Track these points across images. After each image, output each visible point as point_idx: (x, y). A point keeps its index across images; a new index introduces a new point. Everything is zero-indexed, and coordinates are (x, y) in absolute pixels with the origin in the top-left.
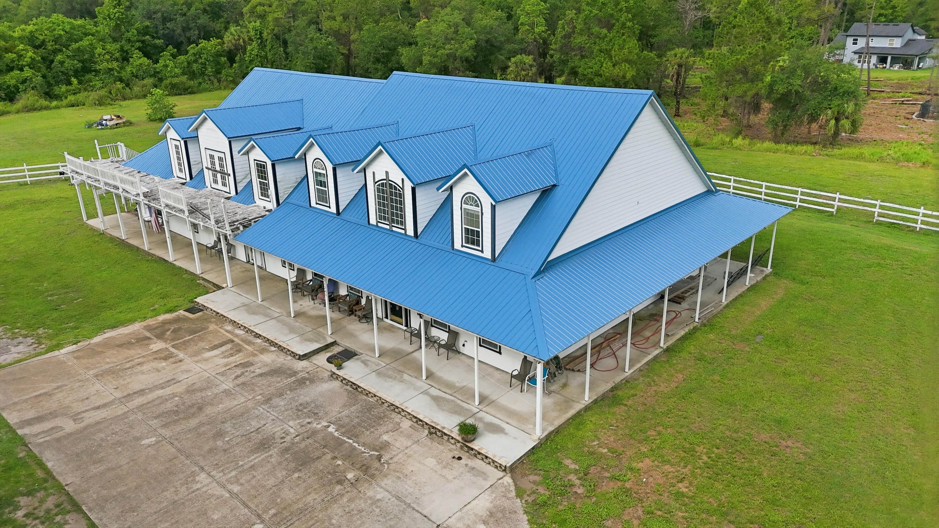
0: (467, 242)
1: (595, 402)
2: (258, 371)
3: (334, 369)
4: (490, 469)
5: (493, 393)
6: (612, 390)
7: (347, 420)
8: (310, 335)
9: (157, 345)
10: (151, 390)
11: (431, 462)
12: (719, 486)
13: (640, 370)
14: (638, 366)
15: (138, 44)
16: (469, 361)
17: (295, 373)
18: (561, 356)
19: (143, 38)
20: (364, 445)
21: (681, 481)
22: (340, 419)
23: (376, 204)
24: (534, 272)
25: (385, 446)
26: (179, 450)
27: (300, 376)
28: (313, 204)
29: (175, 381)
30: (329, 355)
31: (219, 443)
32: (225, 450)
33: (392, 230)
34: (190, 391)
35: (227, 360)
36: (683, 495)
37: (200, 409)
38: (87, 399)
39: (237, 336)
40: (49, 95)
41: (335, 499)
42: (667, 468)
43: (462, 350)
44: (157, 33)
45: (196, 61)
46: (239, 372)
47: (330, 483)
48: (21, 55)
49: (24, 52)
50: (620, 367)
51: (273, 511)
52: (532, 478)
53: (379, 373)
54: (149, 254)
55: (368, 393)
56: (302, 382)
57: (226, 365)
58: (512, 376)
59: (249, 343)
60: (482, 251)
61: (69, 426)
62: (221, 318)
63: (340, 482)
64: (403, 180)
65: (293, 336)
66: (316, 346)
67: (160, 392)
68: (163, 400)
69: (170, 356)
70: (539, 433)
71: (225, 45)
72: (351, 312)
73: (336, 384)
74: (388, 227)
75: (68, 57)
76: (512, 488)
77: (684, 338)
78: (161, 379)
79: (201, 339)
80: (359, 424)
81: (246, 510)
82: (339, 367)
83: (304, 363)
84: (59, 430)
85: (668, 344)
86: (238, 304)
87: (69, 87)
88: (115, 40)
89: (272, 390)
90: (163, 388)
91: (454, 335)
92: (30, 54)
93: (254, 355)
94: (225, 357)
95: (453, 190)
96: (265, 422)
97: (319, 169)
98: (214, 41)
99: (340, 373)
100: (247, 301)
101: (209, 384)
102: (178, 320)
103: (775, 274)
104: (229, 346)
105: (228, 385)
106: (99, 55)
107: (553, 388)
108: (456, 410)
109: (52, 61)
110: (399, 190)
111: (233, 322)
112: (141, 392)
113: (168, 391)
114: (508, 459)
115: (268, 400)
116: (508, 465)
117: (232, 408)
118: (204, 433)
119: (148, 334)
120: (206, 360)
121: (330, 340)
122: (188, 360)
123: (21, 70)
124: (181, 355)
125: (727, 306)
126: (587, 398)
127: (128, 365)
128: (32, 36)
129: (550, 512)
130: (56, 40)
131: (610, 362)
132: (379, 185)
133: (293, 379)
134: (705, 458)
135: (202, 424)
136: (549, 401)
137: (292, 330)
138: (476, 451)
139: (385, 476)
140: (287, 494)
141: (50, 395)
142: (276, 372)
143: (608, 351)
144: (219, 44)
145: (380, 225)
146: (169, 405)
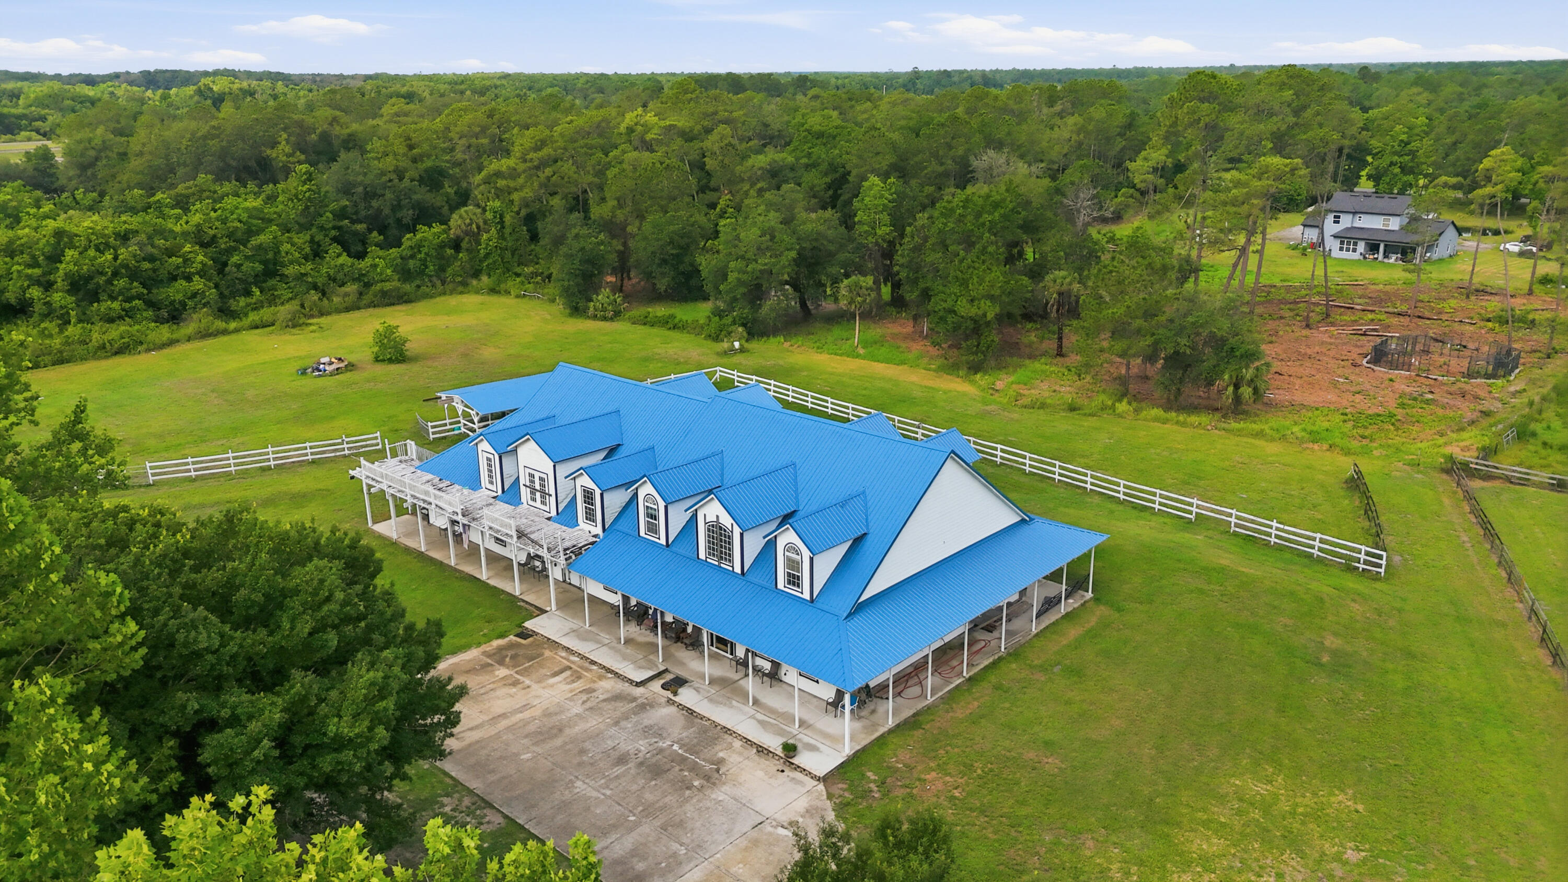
0: (789, 583)
1: (898, 726)
2: (602, 697)
3: (671, 696)
4: (807, 779)
5: (809, 717)
6: (914, 715)
7: (687, 741)
8: (643, 663)
9: (502, 672)
10: (511, 714)
11: (760, 774)
12: (985, 792)
13: (941, 698)
14: (940, 694)
15: (333, 233)
16: (790, 689)
17: (635, 699)
18: (872, 684)
19: (341, 223)
20: (704, 760)
21: (956, 788)
22: (681, 739)
23: (705, 540)
24: (845, 615)
25: (721, 761)
26: (553, 764)
27: (640, 701)
28: (642, 534)
29: (530, 706)
30: (662, 681)
31: (585, 758)
32: (592, 764)
33: (720, 566)
34: (547, 714)
35: (570, 686)
36: (955, 798)
37: (560, 730)
39: (573, 662)
40: (225, 312)
41: (687, 800)
42: (948, 779)
43: (784, 678)
44: (356, 213)
45: (412, 257)
46: (584, 697)
47: (681, 789)
48: (189, 259)
49: (192, 255)
50: (923, 695)
51: (641, 808)
52: (840, 786)
53: (711, 700)
54: (456, 570)
55: (702, 718)
56: (643, 707)
57: (571, 691)
58: (828, 703)
59: (587, 670)
60: (802, 593)
62: (554, 645)
63: (688, 788)
64: (732, 525)
65: (626, 663)
66: (651, 673)
67: (520, 716)
68: (526, 723)
69: (515, 683)
70: (848, 750)
71: (452, 232)
72: (678, 639)
73: (673, 709)
74: (716, 563)
75: (247, 258)
76: (824, 793)
77: (986, 668)
78: (517, 704)
79: (541, 666)
80: (698, 744)
81: (619, 807)
82: (675, 693)
83: (640, 691)
85: (971, 673)
86: (567, 630)
87: (249, 300)
88: (303, 228)
89: (618, 714)
90: (521, 712)
91: (776, 665)
92: (200, 258)
93: (594, 682)
94: (568, 683)
95: (777, 540)
96: (618, 742)
97: (650, 504)
98: (437, 228)
99: (676, 699)
100: (575, 627)
101: (561, 710)
102: (511, 646)
103: (1096, 600)
104: (568, 673)
105: (577, 709)
106: (287, 253)
107: (863, 714)
108: (781, 733)
109: (225, 264)
110: (728, 533)
111: (567, 649)
112: (503, 716)
113: (527, 715)
114: (821, 771)
115: (616, 723)
116: (821, 776)
117: (588, 730)
118: (569, 750)
119: (489, 661)
120: (552, 686)
121: (662, 668)
122: (535, 686)
123: (189, 278)
124: (527, 682)
125: (1037, 635)
126: (891, 723)
128: (199, 231)
129: (851, 810)
130: (231, 235)
131: (916, 690)
132: (709, 526)
133: (634, 704)
134: (979, 771)
135: (566, 743)
136: (858, 725)
137: (625, 658)
138: (796, 765)
139: (724, 784)
140: (649, 797)
142: (618, 697)
143: (916, 680)
144: (445, 231)
145: (709, 560)
146: (532, 728)
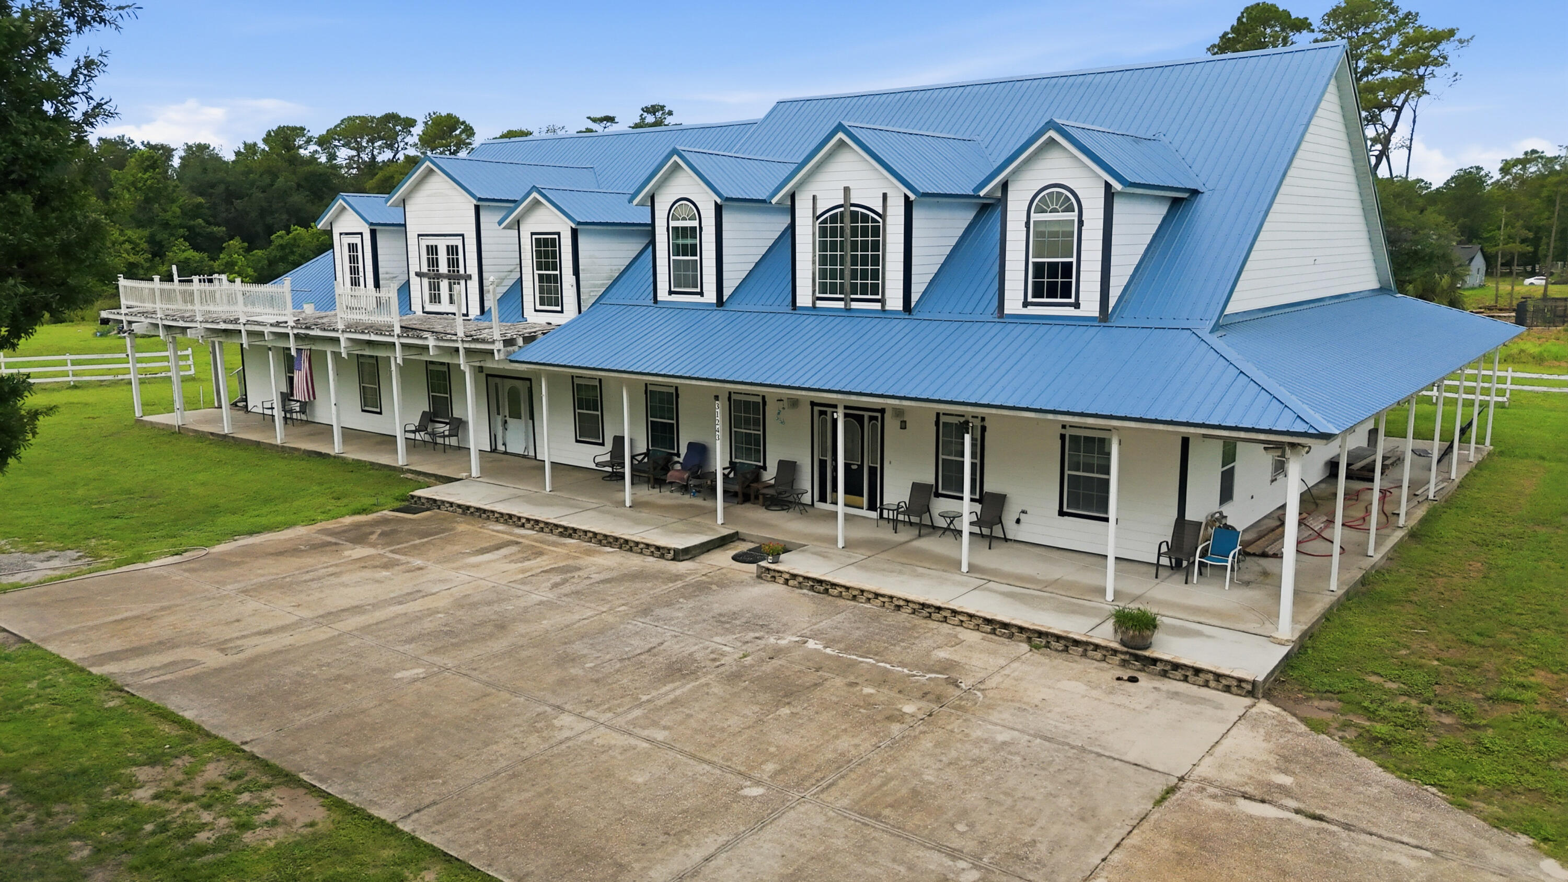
0: (1039, 293)
2: (597, 577)
3: (766, 564)
4: (1214, 694)
6: (1364, 581)
7: (838, 633)
8: (682, 526)
9: (360, 552)
10: (375, 606)
11: (1073, 686)
13: (1389, 558)
17: (676, 578)
20: (902, 664)
22: (821, 632)
23: (814, 262)
24: (1209, 324)
25: (952, 665)
26: (488, 684)
27: (689, 580)
28: (663, 296)
29: (421, 594)
30: (733, 553)
31: (576, 671)
32: (595, 681)
33: (850, 309)
34: (464, 605)
35: (520, 565)
37: (501, 627)
38: (238, 621)
39: (523, 535)
43: (1013, 531)
46: (557, 578)
47: (872, 720)
51: (771, 767)
52: (1319, 703)
53: (861, 567)
54: (284, 450)
55: (857, 595)
56: (702, 587)
57: (522, 571)
59: (558, 543)
60: (1077, 305)
61: (212, 659)
62: (479, 513)
63: (893, 719)
64: (885, 196)
65: (644, 527)
66: (702, 540)
67: (398, 609)
69: (392, 564)
70: (1287, 630)
72: (745, 497)
73: (776, 588)
74: (841, 305)
76: (1291, 718)
78: (393, 592)
79: (448, 542)
80: (869, 638)
81: (705, 766)
83: (687, 564)
84: (189, 665)
86: (504, 496)
88: (140, 225)
89: (644, 598)
90: (400, 603)
93: (575, 558)
94: (512, 562)
95: (1010, 189)
96: (660, 641)
97: (684, 219)
99: (781, 568)
100: (522, 492)
101: (500, 598)
102: (384, 522)
104: (513, 549)
105: (543, 593)
107: (1246, 577)
108: (1072, 609)
110: (874, 220)
111: (508, 518)
112: (357, 609)
113: (415, 606)
114: (1251, 671)
115: (646, 611)
116: (1260, 679)
117: (574, 624)
118: (531, 658)
119: (331, 539)
120: (475, 566)
121: (727, 532)
122: (435, 567)
124: (418, 562)
126: (1335, 586)
127: (307, 577)
132: (825, 221)
133: (680, 583)
135: (520, 647)
137: (637, 522)
138: (1167, 662)
139: (989, 707)
140: (786, 740)
141: (148, 619)
142: (637, 576)
145: (820, 304)
146: (428, 625)
